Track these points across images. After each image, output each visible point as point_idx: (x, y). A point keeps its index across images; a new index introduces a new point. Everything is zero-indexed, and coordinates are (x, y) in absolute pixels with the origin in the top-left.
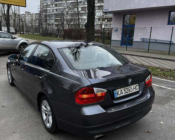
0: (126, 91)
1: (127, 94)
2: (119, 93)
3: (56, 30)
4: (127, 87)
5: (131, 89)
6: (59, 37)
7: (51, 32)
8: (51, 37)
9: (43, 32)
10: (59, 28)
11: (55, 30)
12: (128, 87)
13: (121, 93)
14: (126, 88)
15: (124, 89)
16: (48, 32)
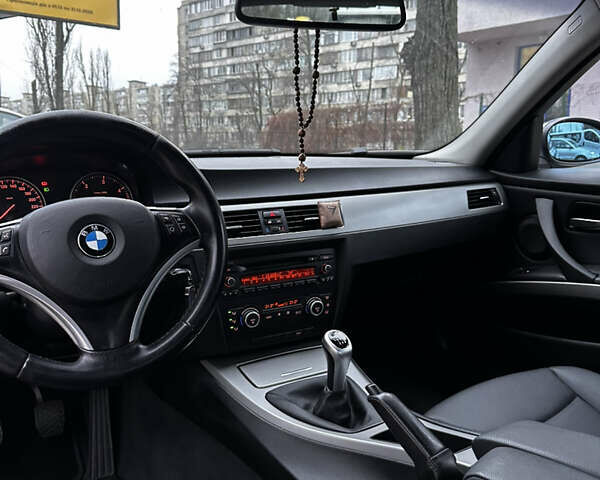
3: (233, 134)
10: (245, 129)
11: (230, 135)
16: (206, 143)
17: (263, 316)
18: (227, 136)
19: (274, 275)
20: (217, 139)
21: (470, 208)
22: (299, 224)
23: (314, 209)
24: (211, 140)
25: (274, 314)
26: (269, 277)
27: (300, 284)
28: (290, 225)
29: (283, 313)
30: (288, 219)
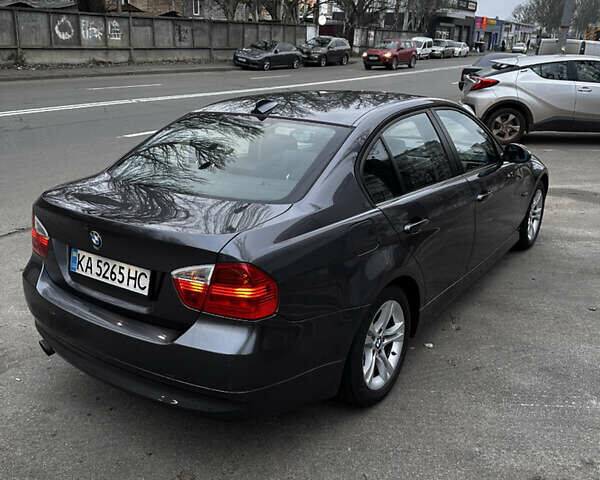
0: (104, 269)
1: (104, 280)
2: (84, 263)
4: (109, 261)
5: (120, 273)
12: (112, 263)
13: (87, 267)
14: (104, 260)
15: (99, 261)
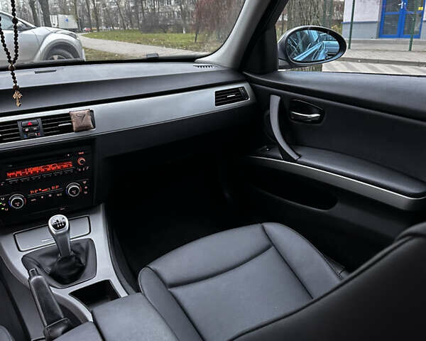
3: (178, 13)
6: (186, 32)
7: (165, 20)
8: (165, 32)
9: (144, 21)
10: (186, 8)
11: (176, 13)
16: (158, 21)
17: (28, 200)
18: (174, 14)
19: (36, 169)
20: (167, 17)
21: (216, 105)
22: (55, 129)
23: (67, 117)
24: (162, 19)
25: (38, 197)
26: (31, 170)
27: (59, 174)
28: (45, 131)
29: (46, 196)
30: (44, 127)
